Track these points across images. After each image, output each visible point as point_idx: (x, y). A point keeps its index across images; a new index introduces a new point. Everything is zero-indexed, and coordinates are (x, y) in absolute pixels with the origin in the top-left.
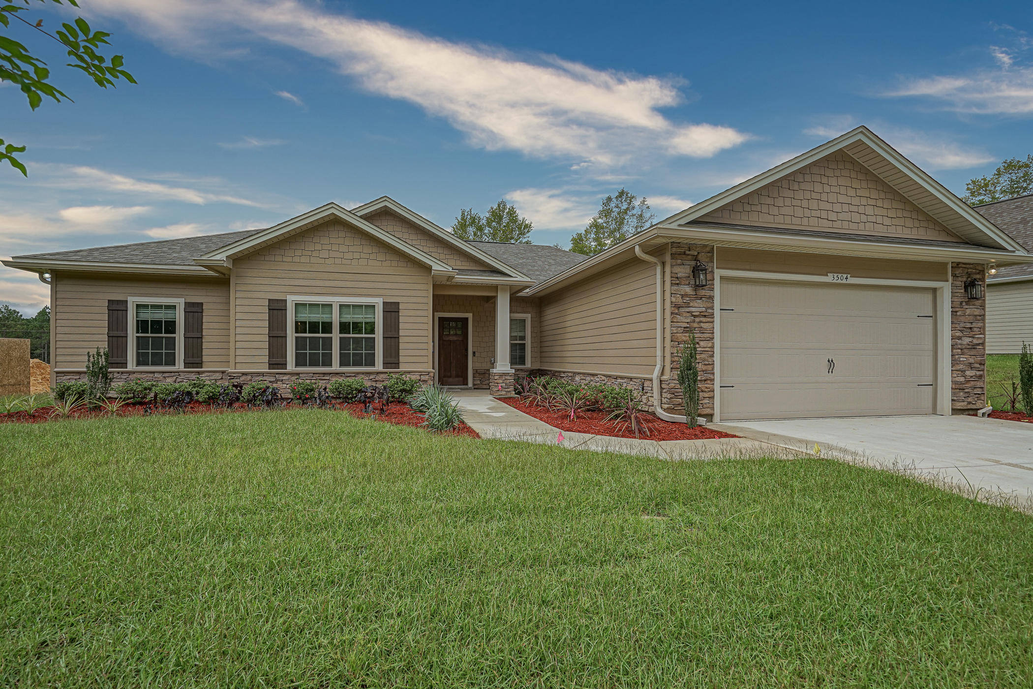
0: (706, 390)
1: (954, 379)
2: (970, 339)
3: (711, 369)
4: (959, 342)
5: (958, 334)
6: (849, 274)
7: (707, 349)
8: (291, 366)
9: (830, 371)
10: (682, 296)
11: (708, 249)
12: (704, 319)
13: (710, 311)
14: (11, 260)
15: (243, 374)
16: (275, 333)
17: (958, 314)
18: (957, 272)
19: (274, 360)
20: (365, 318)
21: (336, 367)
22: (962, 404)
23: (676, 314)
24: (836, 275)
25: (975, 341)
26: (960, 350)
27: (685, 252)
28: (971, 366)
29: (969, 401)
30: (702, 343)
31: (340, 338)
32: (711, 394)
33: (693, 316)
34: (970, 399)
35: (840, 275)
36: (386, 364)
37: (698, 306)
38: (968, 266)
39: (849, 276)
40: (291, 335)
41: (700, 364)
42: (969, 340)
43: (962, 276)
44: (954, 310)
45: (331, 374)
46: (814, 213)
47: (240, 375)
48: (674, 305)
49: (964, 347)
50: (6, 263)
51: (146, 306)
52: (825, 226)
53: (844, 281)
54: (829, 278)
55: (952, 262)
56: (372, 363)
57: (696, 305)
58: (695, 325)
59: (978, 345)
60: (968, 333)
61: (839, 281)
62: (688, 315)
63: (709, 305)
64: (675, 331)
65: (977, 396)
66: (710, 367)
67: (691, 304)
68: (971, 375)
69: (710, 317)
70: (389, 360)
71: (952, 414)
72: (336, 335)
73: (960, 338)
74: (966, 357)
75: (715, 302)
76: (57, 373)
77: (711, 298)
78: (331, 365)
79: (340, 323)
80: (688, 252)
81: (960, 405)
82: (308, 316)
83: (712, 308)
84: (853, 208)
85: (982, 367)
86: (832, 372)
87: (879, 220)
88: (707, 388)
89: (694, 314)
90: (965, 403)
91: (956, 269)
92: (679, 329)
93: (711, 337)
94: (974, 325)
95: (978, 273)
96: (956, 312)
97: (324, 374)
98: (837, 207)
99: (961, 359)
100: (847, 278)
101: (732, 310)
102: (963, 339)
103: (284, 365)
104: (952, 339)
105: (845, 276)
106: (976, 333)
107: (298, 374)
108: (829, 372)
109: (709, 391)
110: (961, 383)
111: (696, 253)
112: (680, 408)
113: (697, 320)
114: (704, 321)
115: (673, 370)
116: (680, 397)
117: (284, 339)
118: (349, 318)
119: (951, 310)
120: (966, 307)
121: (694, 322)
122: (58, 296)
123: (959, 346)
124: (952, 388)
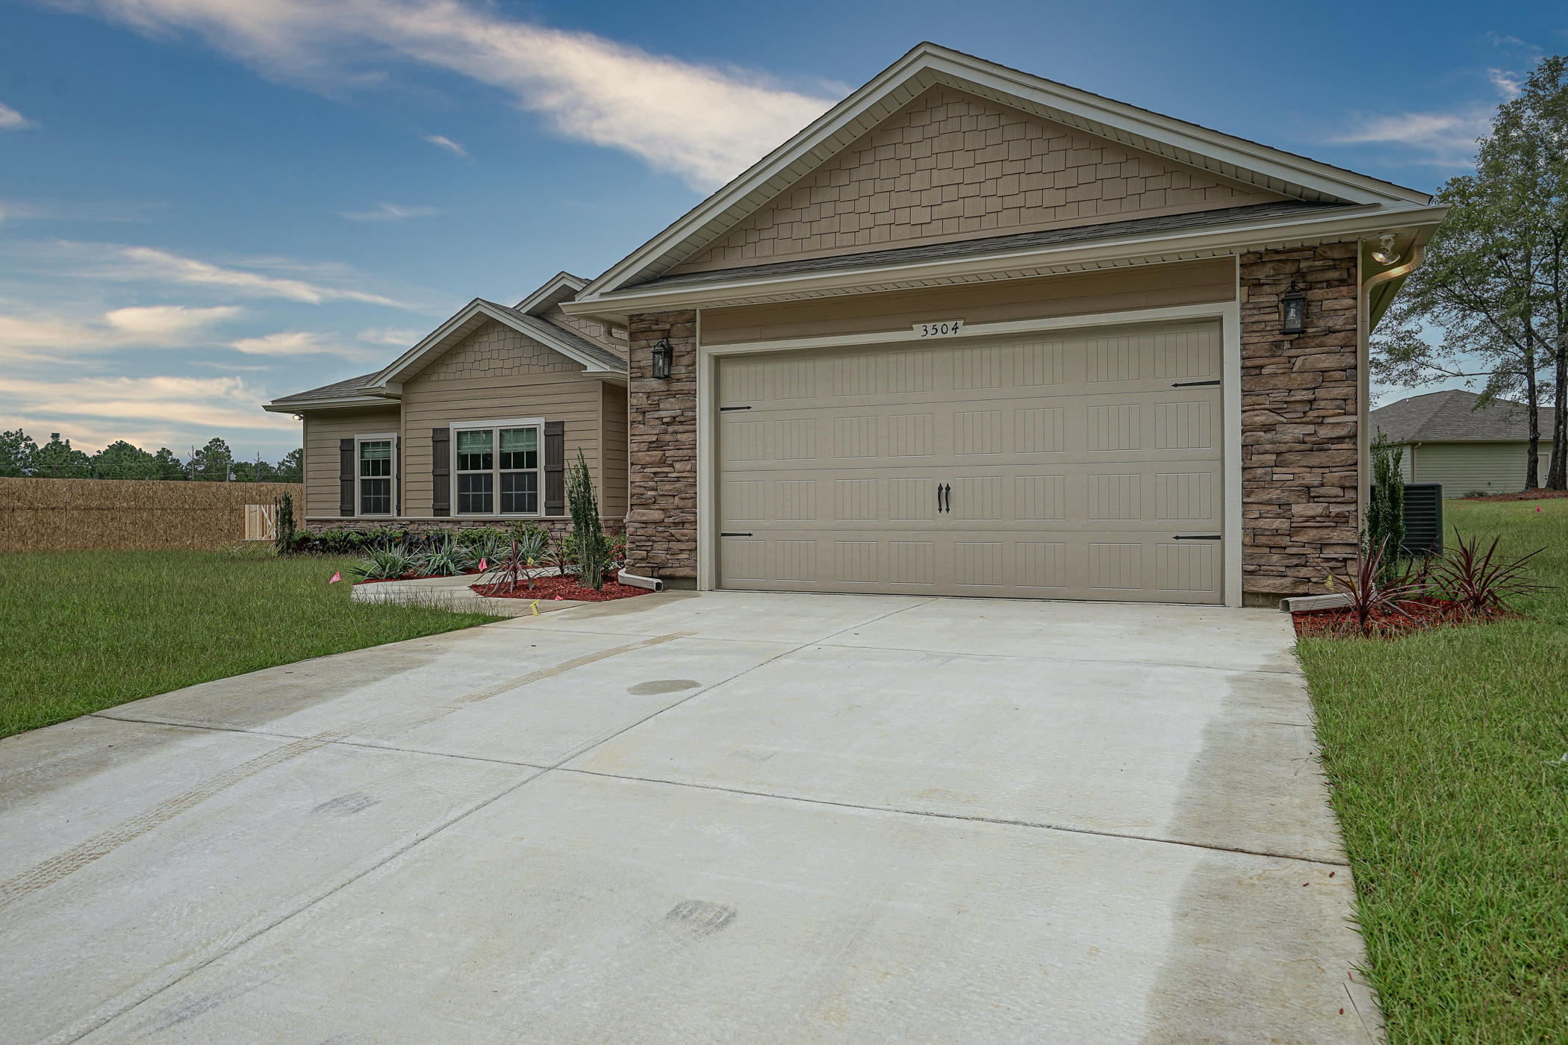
0: (683, 538)
1: (1253, 524)
2: (1310, 429)
3: (690, 505)
4: (1269, 436)
5: (1261, 419)
6: (959, 319)
7: (684, 475)
8: (454, 514)
9: (944, 507)
10: (648, 395)
11: (686, 317)
12: (680, 428)
13: (690, 414)
14: (271, 404)
15: (412, 522)
16: (440, 471)
17: (1264, 371)
18: (1262, 273)
19: (440, 505)
20: (528, 446)
21: (496, 514)
22: (1278, 581)
23: (639, 422)
24: (930, 326)
25: (1324, 432)
26: (1274, 457)
27: (650, 327)
28: (1308, 493)
29: (1301, 575)
30: (678, 466)
31: (501, 474)
32: (691, 545)
33: (663, 424)
34: (1304, 572)
35: (939, 325)
36: (549, 510)
37: (670, 409)
38: (1295, 256)
39: (960, 323)
40: (454, 472)
41: (677, 498)
42: (1299, 431)
43: (1275, 283)
44: (1248, 363)
45: (491, 522)
46: (881, 219)
47: (408, 523)
48: (635, 410)
49: (1283, 448)
50: (267, 408)
51: (367, 444)
52: (903, 237)
53: (951, 334)
54: (917, 333)
55: (1241, 256)
56: (533, 508)
57: (668, 406)
58: (668, 437)
59: (1340, 439)
60: (1301, 415)
61: (939, 335)
62: (658, 422)
63: (689, 404)
64: (636, 449)
65: (1332, 564)
66: (689, 503)
67: (662, 406)
68: (1310, 513)
69: (689, 423)
70: (552, 503)
71: (1244, 606)
72: (496, 471)
73: (1268, 428)
74: (1295, 471)
75: (697, 399)
76: (308, 521)
77: (693, 394)
78: (491, 511)
79: (502, 454)
80: (655, 327)
81: (1266, 585)
82: (470, 448)
83: (693, 409)
84: (965, 191)
85: (1350, 495)
86: (948, 510)
87: (1033, 199)
88: (683, 535)
89: (665, 420)
90: (1287, 581)
91: (1254, 268)
92: (643, 445)
93: (691, 454)
94: (1321, 393)
95: (1334, 268)
96: (1262, 367)
97: (485, 522)
98: (935, 196)
99: (1275, 477)
100: (955, 329)
101: (749, 408)
102: (1279, 428)
103: (446, 511)
104: (1243, 432)
105: (951, 324)
106: (1326, 413)
107: (459, 522)
108: (940, 510)
109: (688, 541)
110: (1276, 533)
111: (668, 327)
112: (643, 565)
113: (671, 429)
114: (681, 430)
115: (635, 507)
116: (644, 548)
117: (447, 477)
118: (511, 448)
119: (1239, 363)
120: (1294, 352)
121: (666, 433)
122: (309, 438)
123: (1268, 447)
124: (1244, 545)
